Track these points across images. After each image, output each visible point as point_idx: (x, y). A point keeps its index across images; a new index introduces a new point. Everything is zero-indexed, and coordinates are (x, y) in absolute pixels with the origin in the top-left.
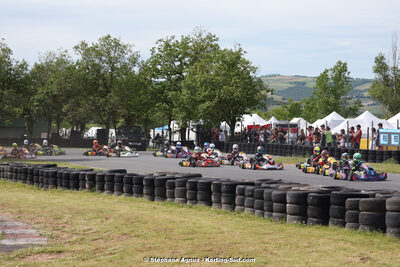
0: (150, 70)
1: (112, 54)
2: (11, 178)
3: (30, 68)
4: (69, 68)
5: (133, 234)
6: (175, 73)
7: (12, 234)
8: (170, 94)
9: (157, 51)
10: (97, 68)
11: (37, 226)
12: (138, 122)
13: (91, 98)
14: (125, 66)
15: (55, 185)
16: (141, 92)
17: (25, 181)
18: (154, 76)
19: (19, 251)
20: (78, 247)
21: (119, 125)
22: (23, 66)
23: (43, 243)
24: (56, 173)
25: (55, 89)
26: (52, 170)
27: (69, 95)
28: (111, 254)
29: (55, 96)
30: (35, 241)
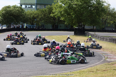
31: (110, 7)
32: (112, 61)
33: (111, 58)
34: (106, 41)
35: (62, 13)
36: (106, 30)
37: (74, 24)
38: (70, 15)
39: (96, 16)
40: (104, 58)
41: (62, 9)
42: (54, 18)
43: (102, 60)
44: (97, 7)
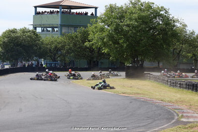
2: (186, 88)
7: (186, 116)
17: (193, 90)
19: (190, 125)
22: (193, 33)
31: (187, 28)
32: (191, 122)
33: (188, 117)
34: (180, 87)
35: (105, 40)
36: (180, 69)
37: (126, 59)
38: (118, 43)
39: (163, 46)
40: (176, 118)
41: (105, 34)
42: (91, 49)
43: (174, 121)
44: (164, 30)
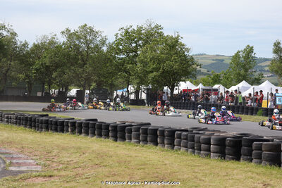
0: (115, 49)
1: (88, 38)
2: (16, 124)
3: (30, 47)
4: (57, 47)
5: (102, 165)
6: (132, 51)
7: (17, 163)
8: (129, 66)
9: (119, 36)
10: (77, 47)
11: (34, 157)
12: (106, 86)
13: (73, 68)
14: (97, 46)
15: (47, 129)
16: (108, 65)
17: (26, 126)
18: (117, 53)
19: (22, 175)
20: (63, 173)
21: (92, 87)
22: (25, 45)
23: (39, 169)
24: (48, 120)
25: (47, 61)
26: (44, 118)
27: (57, 66)
28: (87, 178)
29: (47, 66)
30: (33, 168)
31: (17, 38)
32: (22, 172)
34: (7, 122)
36: (7, 96)
40: (2, 166)
